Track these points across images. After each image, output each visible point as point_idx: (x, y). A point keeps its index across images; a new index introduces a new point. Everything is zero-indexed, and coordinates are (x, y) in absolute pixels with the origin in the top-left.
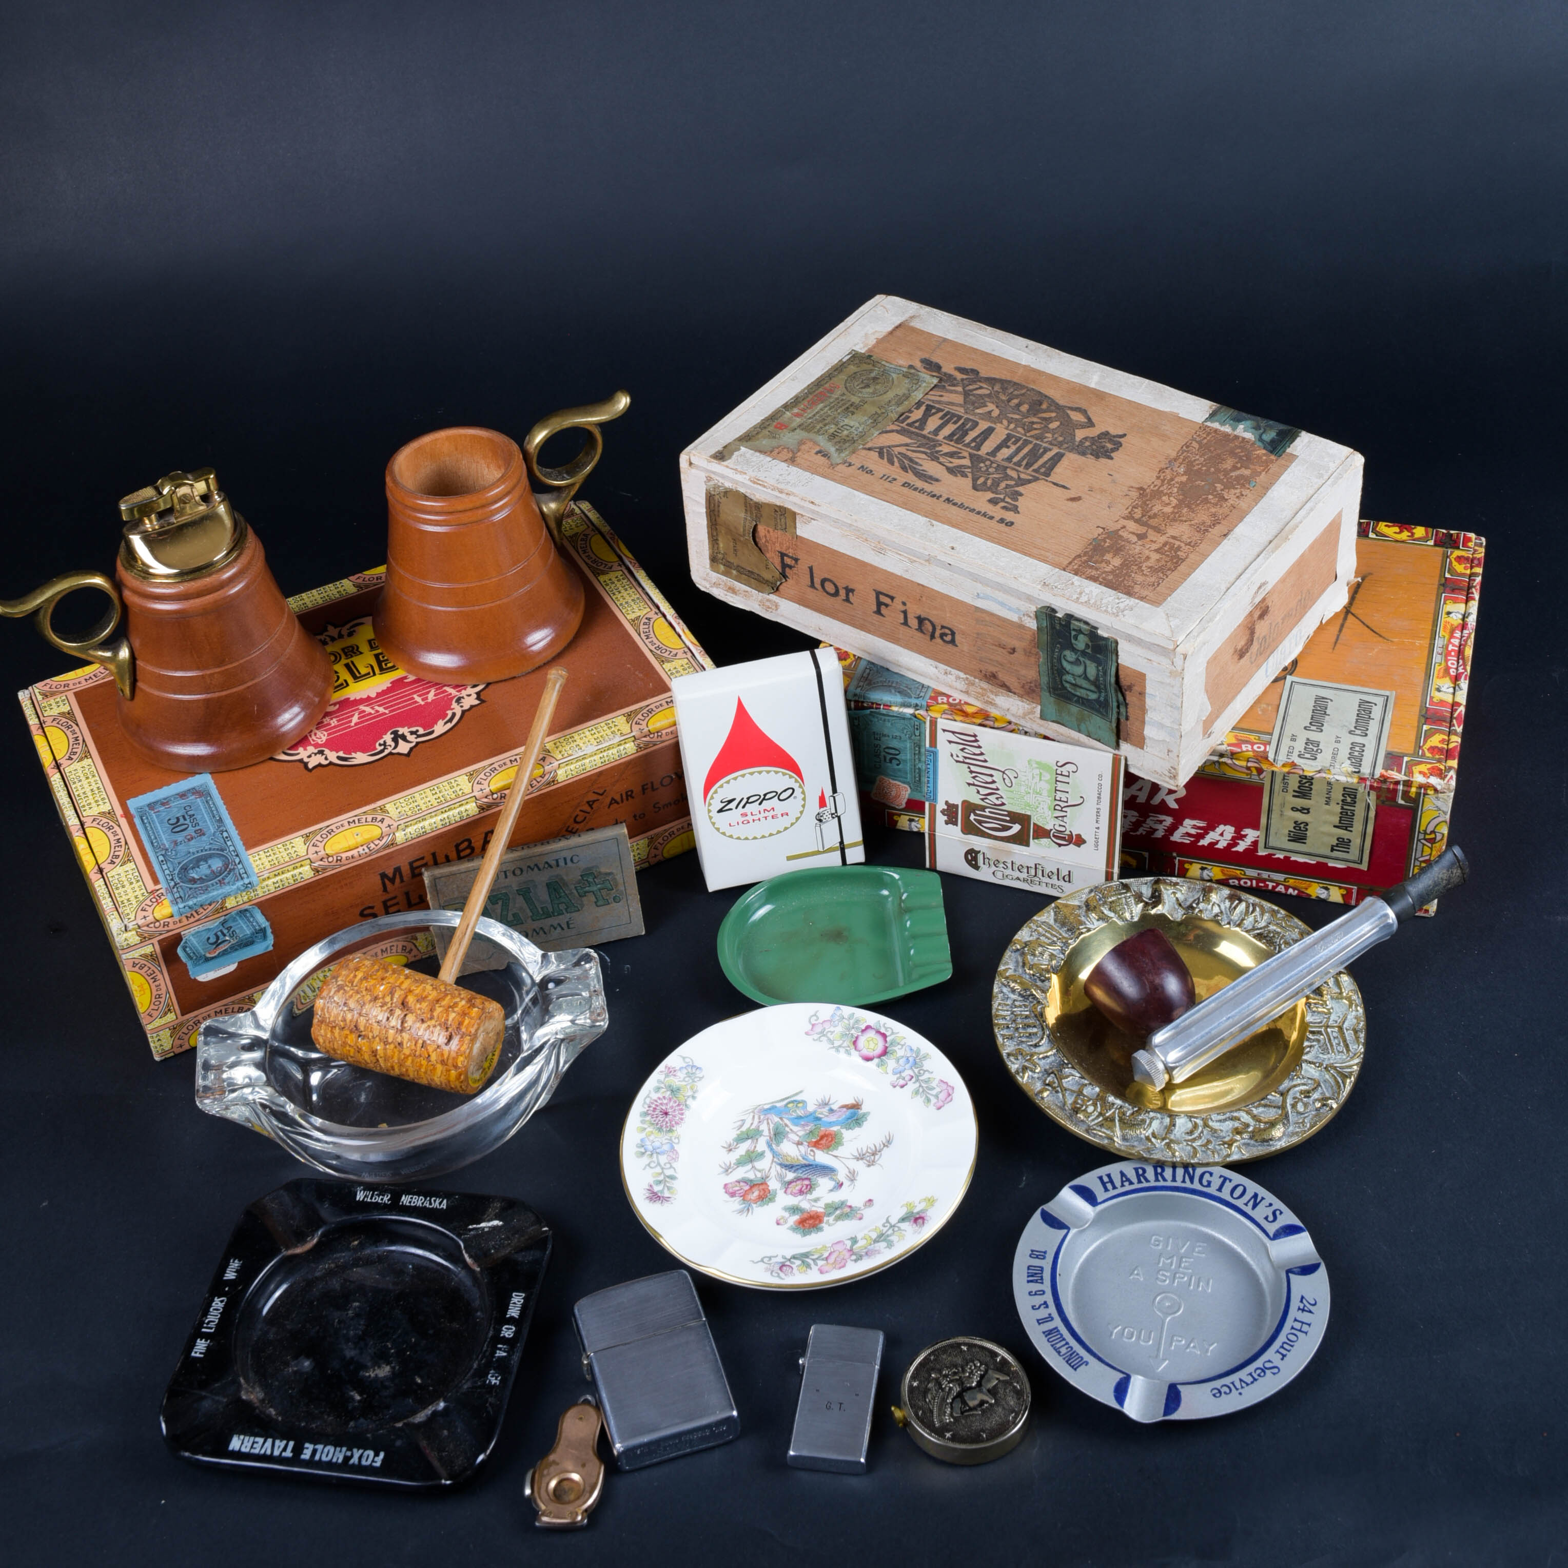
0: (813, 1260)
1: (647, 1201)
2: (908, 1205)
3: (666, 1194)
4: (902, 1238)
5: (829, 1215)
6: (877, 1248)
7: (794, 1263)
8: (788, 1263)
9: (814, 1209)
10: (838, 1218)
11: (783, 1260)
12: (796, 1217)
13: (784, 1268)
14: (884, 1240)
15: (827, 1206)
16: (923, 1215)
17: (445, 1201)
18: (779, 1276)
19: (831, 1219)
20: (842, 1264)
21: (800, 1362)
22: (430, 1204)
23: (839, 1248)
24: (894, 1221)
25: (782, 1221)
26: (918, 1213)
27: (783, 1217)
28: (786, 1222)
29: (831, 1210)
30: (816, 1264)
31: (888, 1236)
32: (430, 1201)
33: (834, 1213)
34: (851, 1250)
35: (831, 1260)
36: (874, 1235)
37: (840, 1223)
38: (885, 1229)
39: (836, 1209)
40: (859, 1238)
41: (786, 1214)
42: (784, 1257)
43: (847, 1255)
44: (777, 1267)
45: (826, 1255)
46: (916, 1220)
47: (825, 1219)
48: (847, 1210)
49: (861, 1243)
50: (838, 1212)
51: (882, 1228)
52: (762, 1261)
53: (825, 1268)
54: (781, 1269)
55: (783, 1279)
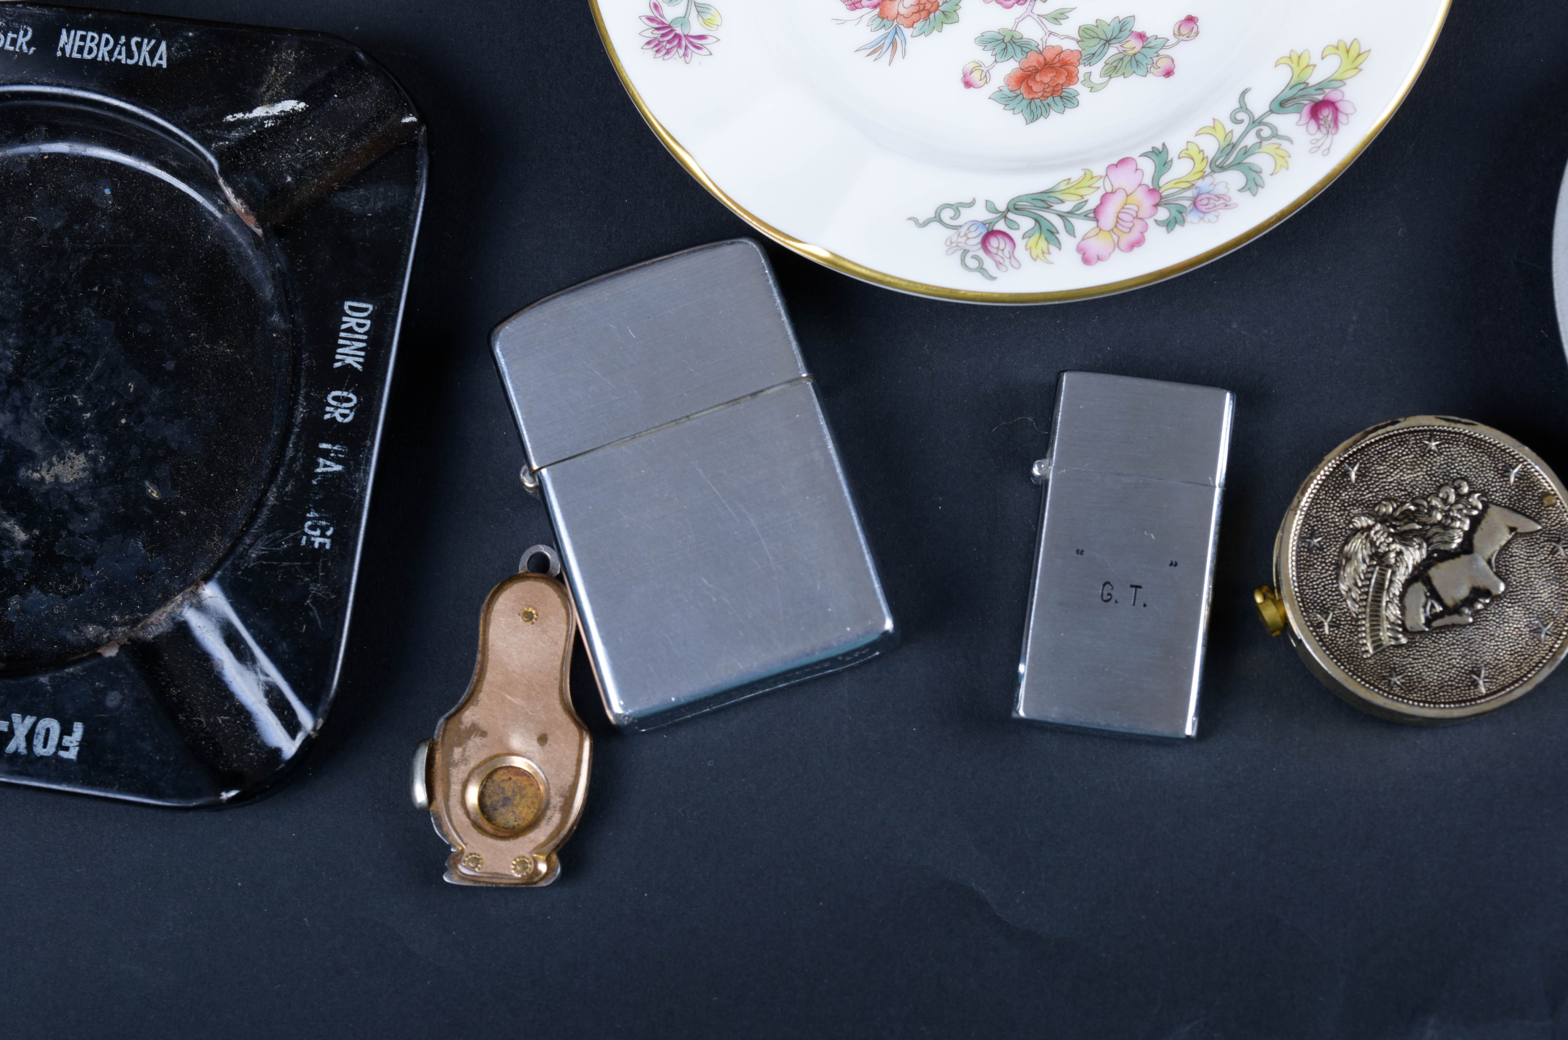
0: (1061, 216)
1: (650, 52)
2: (1294, 59)
3: (696, 29)
4: (1283, 161)
5: (1091, 58)
6: (1220, 190)
7: (1015, 226)
8: (1001, 226)
9: (1053, 41)
10: (1114, 70)
11: (986, 216)
12: (1010, 67)
13: (994, 242)
14: (1237, 165)
15: (1086, 33)
16: (1333, 96)
17: (163, 47)
18: (981, 269)
19: (1097, 69)
20: (1134, 235)
21: (1036, 471)
22: (130, 55)
23: (1124, 179)
24: (1259, 104)
25: (975, 77)
26: (1320, 88)
27: (979, 65)
28: (986, 77)
29: (1093, 46)
30: (1071, 231)
31: (1247, 152)
32: (128, 44)
33: (1102, 53)
34: (1154, 190)
35: (1108, 218)
36: (1211, 147)
37: (1118, 82)
38: (1238, 130)
39: (1108, 42)
40: (1173, 153)
41: (987, 58)
42: (990, 206)
43: (1145, 202)
44: (974, 242)
45: (1093, 201)
46: (1316, 110)
47: (1082, 70)
48: (1134, 45)
49: (1180, 169)
50: (1112, 51)
51: (1229, 126)
52: (937, 218)
53: (1096, 245)
54: (985, 242)
55: (993, 278)
